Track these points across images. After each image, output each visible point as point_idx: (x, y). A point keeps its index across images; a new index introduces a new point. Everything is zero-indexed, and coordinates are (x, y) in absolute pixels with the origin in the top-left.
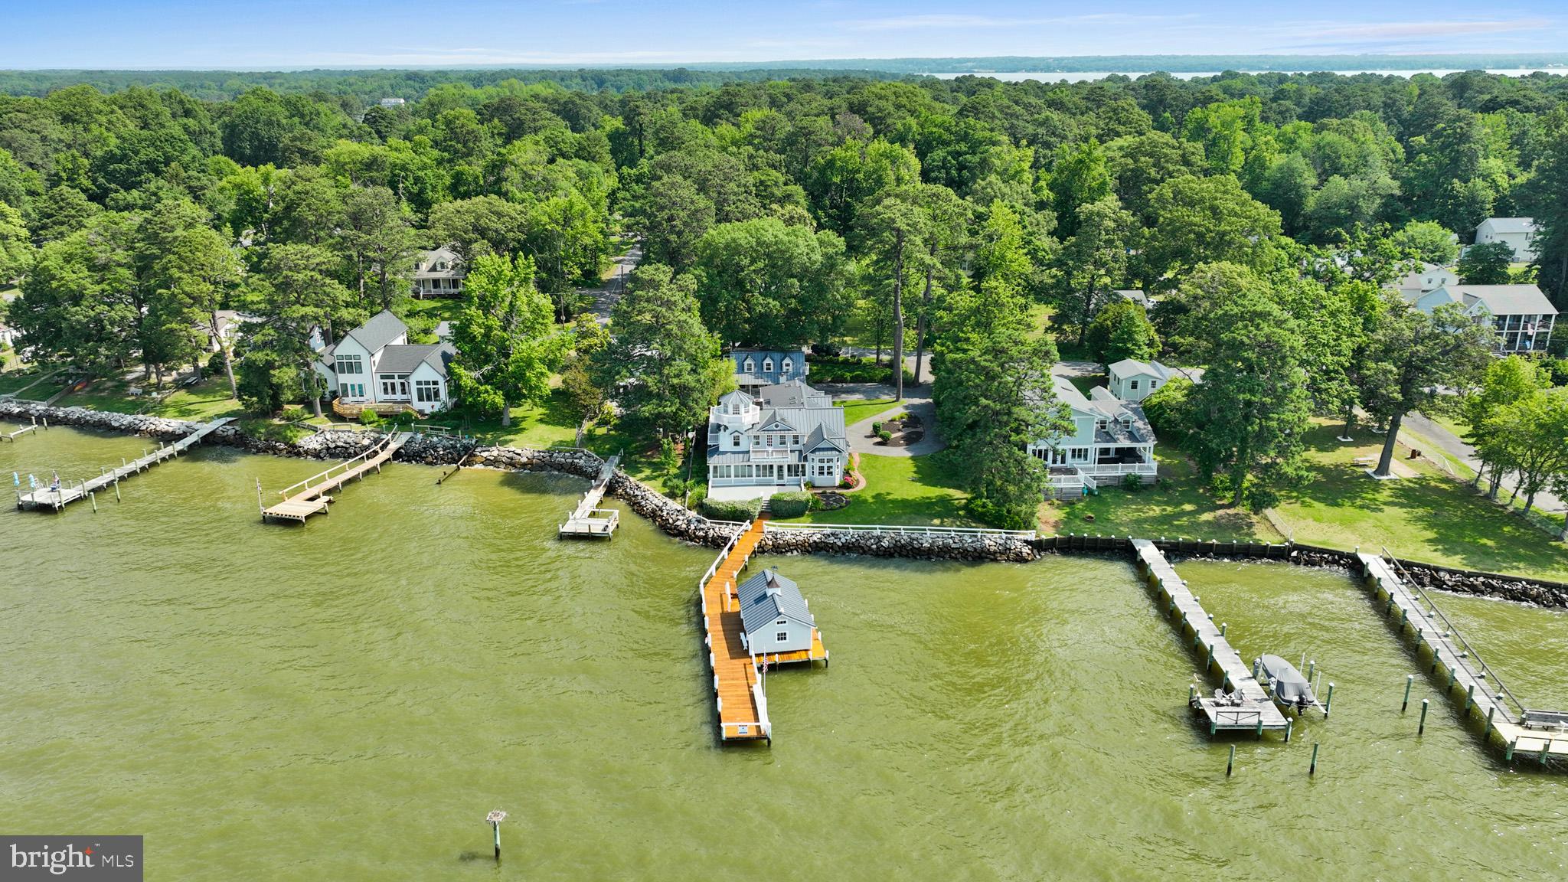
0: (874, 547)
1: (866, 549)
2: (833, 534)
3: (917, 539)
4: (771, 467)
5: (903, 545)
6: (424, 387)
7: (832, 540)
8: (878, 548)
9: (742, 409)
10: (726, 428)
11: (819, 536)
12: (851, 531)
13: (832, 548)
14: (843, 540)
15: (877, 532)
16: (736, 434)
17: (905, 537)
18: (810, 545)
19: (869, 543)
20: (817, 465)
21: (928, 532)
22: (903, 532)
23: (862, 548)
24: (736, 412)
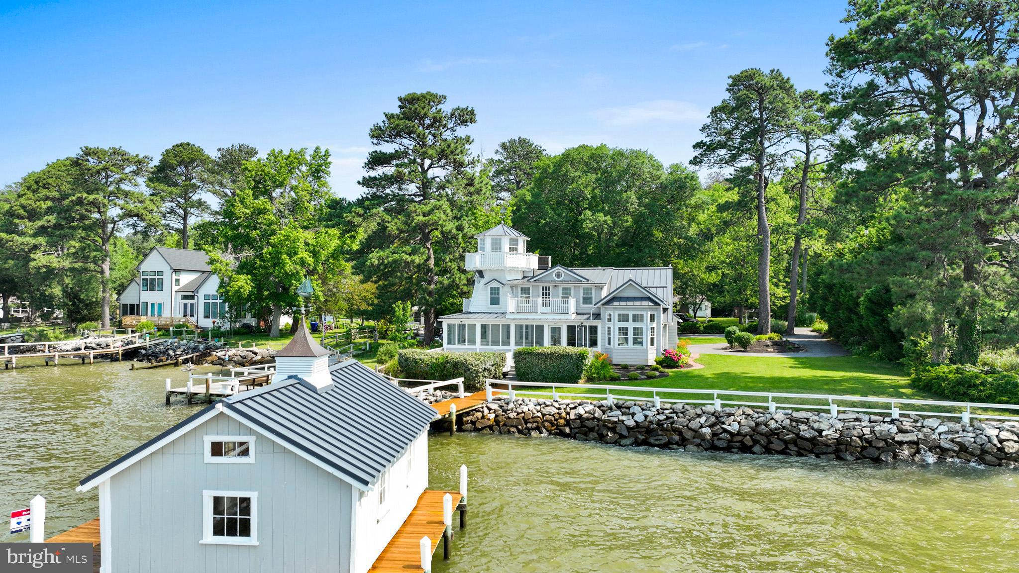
0: (706, 431)
1: (688, 435)
2: (619, 407)
3: (807, 421)
4: (540, 328)
5: (773, 432)
6: (211, 301)
7: (616, 415)
8: (714, 435)
9: (506, 246)
10: (481, 273)
11: (589, 408)
12: (657, 401)
13: (613, 430)
14: (640, 417)
15: (717, 405)
16: (495, 285)
17: (779, 416)
18: (568, 423)
19: (694, 425)
20: (616, 325)
21: (834, 409)
22: (773, 406)
23: (680, 433)
24: (497, 247)
